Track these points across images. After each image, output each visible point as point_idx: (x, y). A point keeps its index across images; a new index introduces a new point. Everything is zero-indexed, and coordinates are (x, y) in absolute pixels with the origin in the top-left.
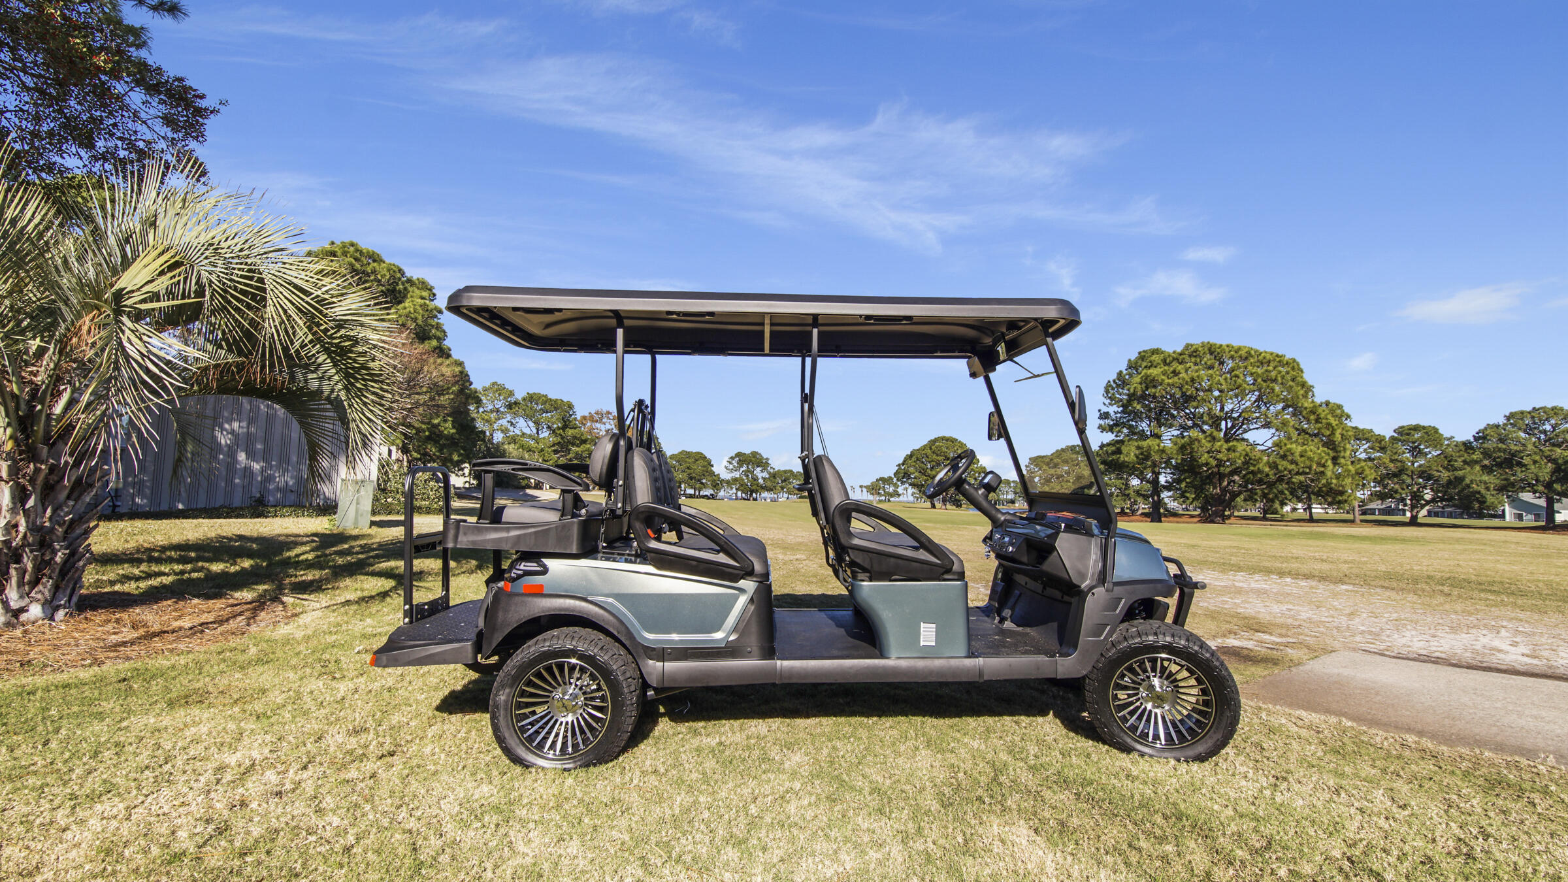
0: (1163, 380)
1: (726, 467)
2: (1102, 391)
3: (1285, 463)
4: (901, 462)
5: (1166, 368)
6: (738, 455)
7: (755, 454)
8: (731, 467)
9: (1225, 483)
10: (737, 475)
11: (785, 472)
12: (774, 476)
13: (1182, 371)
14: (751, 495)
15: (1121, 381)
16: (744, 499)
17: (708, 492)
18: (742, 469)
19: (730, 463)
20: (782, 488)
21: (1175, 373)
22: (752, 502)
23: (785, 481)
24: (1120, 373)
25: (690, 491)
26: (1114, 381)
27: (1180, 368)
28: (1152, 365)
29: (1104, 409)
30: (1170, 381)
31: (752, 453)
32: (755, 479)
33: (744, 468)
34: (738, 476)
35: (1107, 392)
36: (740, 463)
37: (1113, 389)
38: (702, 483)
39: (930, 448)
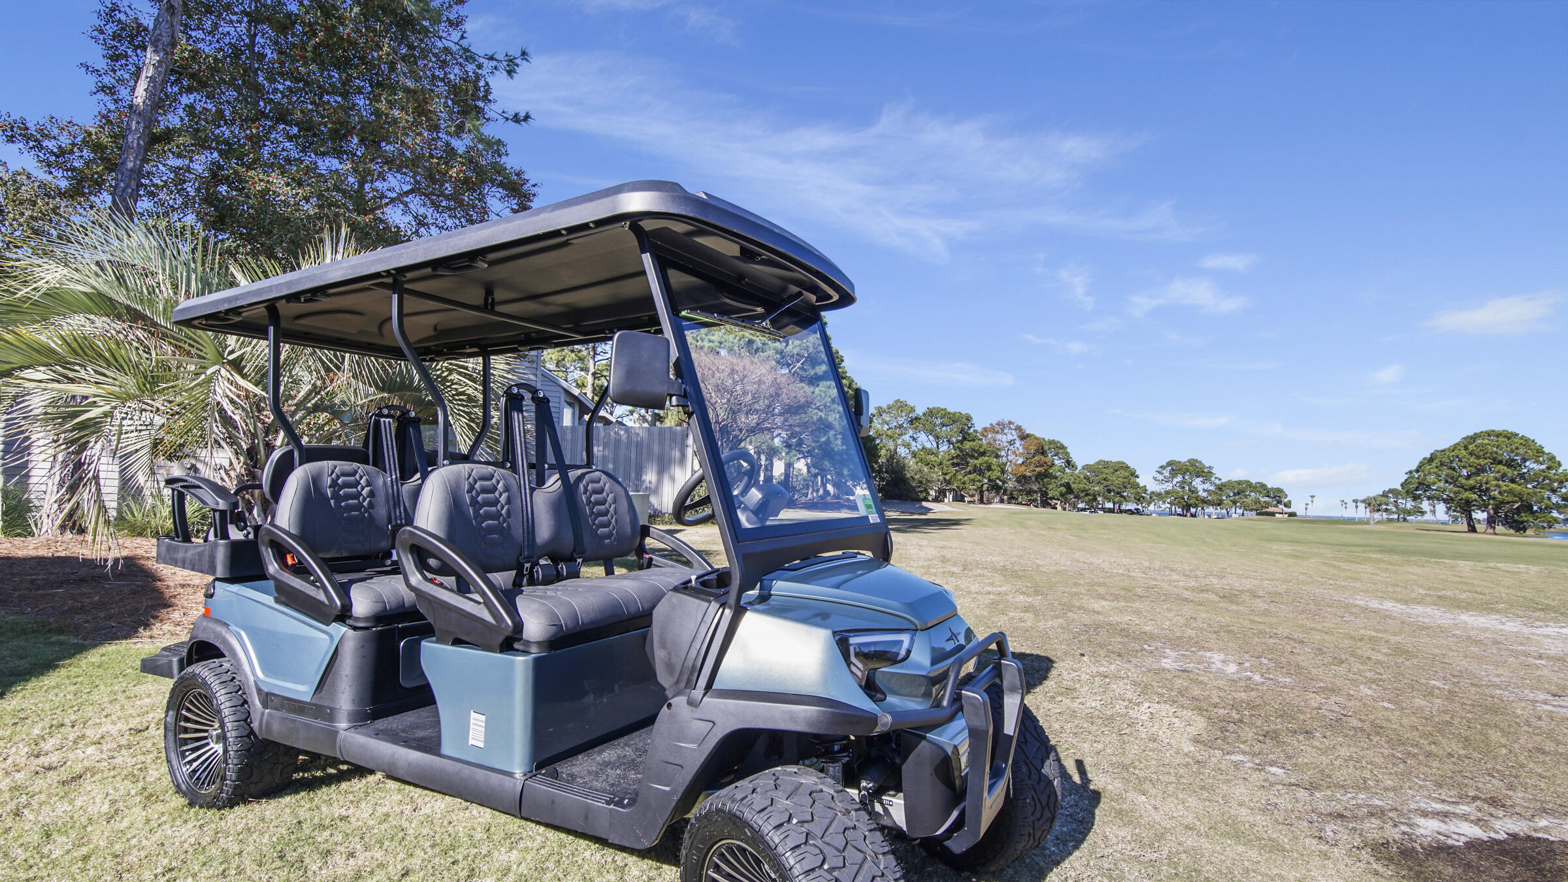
1: (1155, 479)
4: (1414, 467)
6: (1170, 464)
7: (1193, 462)
8: (1161, 477)
10: (1168, 486)
11: (1239, 483)
12: (1220, 488)
14: (1188, 510)
16: (1179, 515)
17: (1132, 506)
18: (1175, 480)
19: (1160, 473)
20: (1234, 503)
22: (1189, 519)
23: (1238, 493)
25: (1109, 505)
31: (1189, 461)
32: (1193, 491)
33: (1179, 478)
34: (1170, 488)
36: (1174, 473)
38: (1122, 496)
39: (1466, 448)
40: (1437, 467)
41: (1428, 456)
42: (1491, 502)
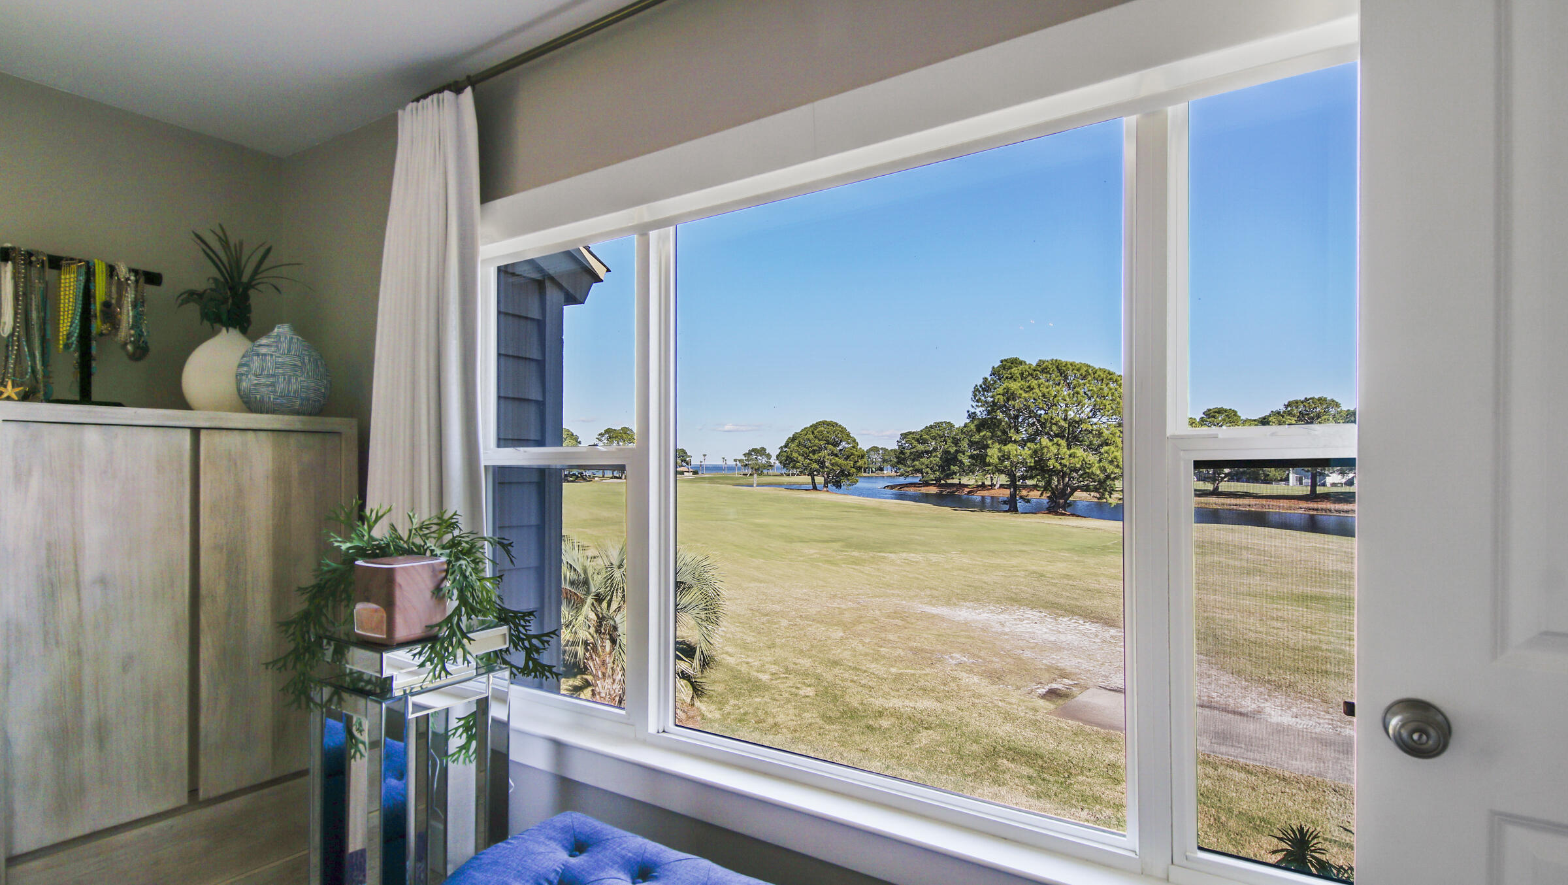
0: (1020, 394)
2: (971, 395)
3: (1111, 467)
5: (1023, 383)
6: (607, 431)
9: (1067, 479)
13: (1036, 387)
15: (986, 387)
21: (1031, 388)
24: (985, 379)
26: (981, 386)
27: (1034, 383)
28: (1012, 378)
29: (972, 410)
30: (1026, 395)
31: (622, 429)
35: (975, 396)
37: (980, 392)
39: (813, 433)
40: (798, 446)
41: (792, 436)
42: (826, 470)
